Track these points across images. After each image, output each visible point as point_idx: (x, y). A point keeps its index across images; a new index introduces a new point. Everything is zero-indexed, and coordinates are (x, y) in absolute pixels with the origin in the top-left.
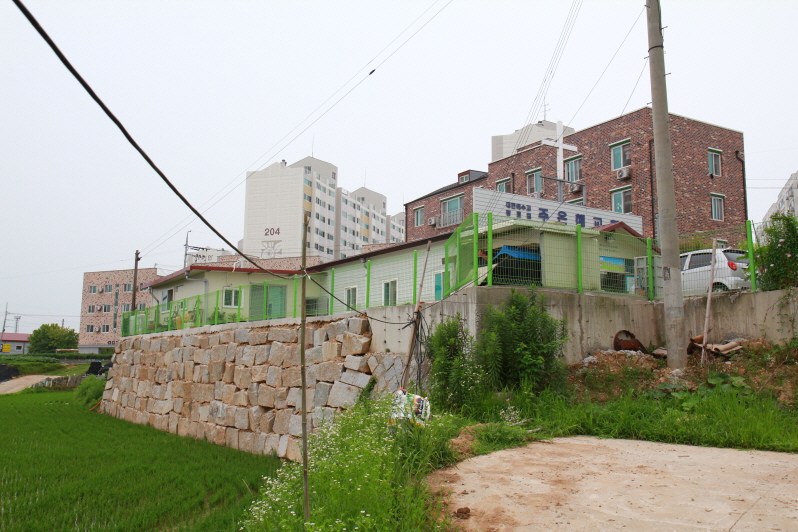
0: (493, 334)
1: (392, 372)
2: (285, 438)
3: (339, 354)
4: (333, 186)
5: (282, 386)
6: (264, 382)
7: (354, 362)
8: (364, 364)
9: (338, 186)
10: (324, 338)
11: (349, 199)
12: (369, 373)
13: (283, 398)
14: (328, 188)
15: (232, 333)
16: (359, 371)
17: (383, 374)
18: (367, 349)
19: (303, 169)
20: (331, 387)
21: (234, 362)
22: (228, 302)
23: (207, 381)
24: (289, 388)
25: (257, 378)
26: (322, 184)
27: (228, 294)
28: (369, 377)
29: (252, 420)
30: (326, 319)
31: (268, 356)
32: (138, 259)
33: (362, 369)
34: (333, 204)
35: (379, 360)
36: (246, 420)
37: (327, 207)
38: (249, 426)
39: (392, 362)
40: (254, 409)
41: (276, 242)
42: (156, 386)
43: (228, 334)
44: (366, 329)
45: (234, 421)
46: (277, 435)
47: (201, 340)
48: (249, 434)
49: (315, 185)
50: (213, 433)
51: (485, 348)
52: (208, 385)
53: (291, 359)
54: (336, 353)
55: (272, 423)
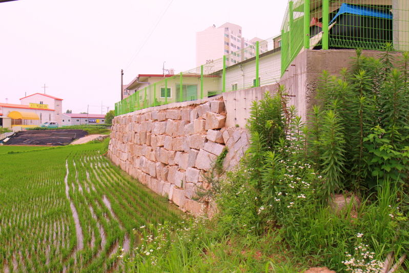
0: (331, 114)
1: (239, 145)
2: (173, 186)
3: (204, 129)
4: (240, 37)
5: (172, 150)
6: (163, 146)
7: (213, 135)
8: (220, 136)
9: (242, 37)
10: (196, 117)
11: (248, 43)
12: (223, 144)
13: (172, 158)
14: (237, 38)
15: (150, 113)
16: (216, 142)
17: (233, 145)
18: (223, 125)
19: (224, 29)
20: (197, 154)
21: (151, 132)
22: (163, 95)
23: (139, 143)
24: (176, 151)
25: (159, 144)
26: (234, 36)
27: (163, 90)
28: (222, 147)
29: (157, 171)
30: (198, 102)
31: (165, 129)
32: (122, 74)
33: (218, 141)
34: (240, 46)
35: (230, 134)
36: (154, 171)
37: (237, 48)
38: (156, 175)
39: (239, 135)
40: (158, 164)
41: (211, 67)
42: (122, 145)
43: (149, 114)
44: (222, 109)
45: (149, 171)
46: (169, 184)
47: (138, 118)
48: (156, 180)
49: (230, 37)
50: (140, 176)
51: (317, 134)
52: (139, 146)
53: (177, 131)
54: (202, 127)
55: (167, 175)
